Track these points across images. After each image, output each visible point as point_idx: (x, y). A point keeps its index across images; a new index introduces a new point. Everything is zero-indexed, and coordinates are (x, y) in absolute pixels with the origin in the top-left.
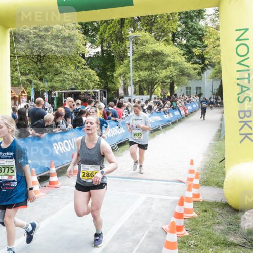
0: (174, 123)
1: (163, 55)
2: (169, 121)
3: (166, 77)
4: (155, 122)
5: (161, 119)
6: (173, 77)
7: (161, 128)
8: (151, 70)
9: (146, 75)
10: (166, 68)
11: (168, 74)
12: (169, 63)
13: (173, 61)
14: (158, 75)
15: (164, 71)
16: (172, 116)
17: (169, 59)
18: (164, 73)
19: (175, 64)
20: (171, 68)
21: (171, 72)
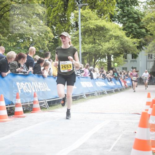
0: (116, 91)
1: (105, 30)
2: (112, 88)
3: (108, 49)
4: (101, 87)
5: (106, 85)
6: (114, 48)
7: (106, 93)
8: (95, 43)
9: (90, 47)
10: (109, 41)
11: (110, 46)
12: (111, 36)
13: (114, 34)
14: (101, 47)
15: (107, 44)
16: (114, 84)
17: (111, 33)
18: (106, 46)
19: (117, 37)
20: (113, 40)
21: (113, 44)
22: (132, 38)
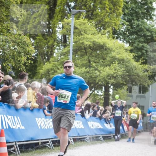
1: (106, 49)
3: (108, 76)
4: (95, 129)
5: (102, 128)
6: (117, 76)
7: (102, 139)
8: (90, 67)
9: (83, 72)
10: (110, 66)
11: (111, 72)
12: (113, 59)
13: (117, 56)
14: (98, 73)
15: (107, 69)
17: (113, 54)
18: (106, 71)
19: (121, 61)
20: (115, 65)
21: (115, 70)
22: (142, 64)
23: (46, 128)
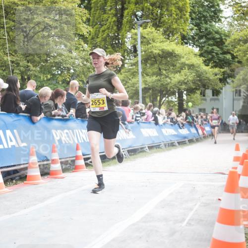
0: (191, 141)
1: (175, 56)
2: (185, 137)
3: (179, 82)
4: (170, 135)
5: (176, 133)
6: (188, 81)
7: (177, 144)
8: (160, 74)
9: (154, 80)
10: (180, 72)
11: (182, 78)
12: (184, 65)
13: (187, 62)
14: (169, 80)
15: (177, 75)
16: (188, 132)
17: (183, 60)
18: (176, 78)
19: (191, 67)
20: (186, 71)
21: (186, 76)
22: (212, 67)
23: (121, 139)
